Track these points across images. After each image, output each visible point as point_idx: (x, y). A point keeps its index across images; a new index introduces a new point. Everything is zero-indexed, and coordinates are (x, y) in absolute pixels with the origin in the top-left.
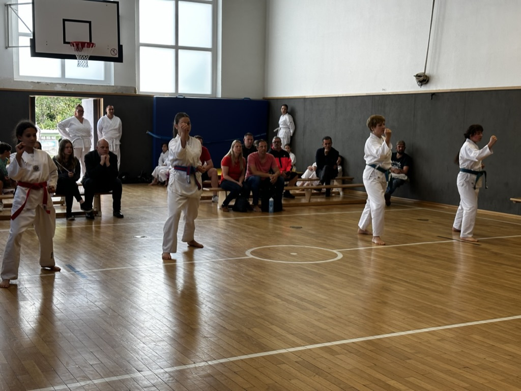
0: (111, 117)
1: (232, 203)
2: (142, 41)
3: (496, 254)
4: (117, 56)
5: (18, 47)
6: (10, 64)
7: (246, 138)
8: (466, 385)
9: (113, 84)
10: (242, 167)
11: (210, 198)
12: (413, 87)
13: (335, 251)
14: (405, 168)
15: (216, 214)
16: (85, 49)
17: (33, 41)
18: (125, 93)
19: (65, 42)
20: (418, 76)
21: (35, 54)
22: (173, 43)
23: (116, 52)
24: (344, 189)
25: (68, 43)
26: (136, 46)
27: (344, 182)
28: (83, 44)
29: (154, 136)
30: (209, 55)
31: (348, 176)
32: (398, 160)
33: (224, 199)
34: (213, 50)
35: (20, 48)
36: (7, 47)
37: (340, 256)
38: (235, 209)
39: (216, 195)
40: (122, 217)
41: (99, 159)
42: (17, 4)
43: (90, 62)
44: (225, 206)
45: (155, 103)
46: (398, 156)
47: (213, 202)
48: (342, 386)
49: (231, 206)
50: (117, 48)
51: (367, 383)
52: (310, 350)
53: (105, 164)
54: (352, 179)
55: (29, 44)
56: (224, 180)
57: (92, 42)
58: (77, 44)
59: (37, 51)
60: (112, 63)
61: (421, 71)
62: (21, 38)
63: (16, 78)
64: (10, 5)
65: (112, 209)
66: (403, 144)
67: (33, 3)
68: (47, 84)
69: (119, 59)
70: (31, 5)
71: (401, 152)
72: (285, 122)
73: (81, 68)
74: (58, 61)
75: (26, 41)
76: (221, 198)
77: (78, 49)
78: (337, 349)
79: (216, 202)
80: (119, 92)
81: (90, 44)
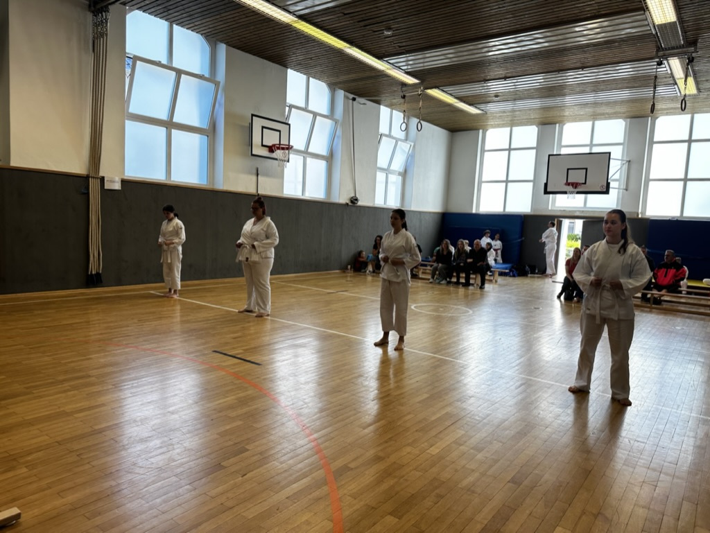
2: (654, 177)
4: (605, 190)
17: (546, 185)
19: (566, 183)
21: (546, 192)
22: (682, 177)
26: (642, 182)
45: (649, 224)
50: (605, 185)
59: (549, 190)
63: (550, 208)
67: (549, 160)
68: (570, 211)
69: (606, 192)
74: (583, 196)
81: (584, 184)
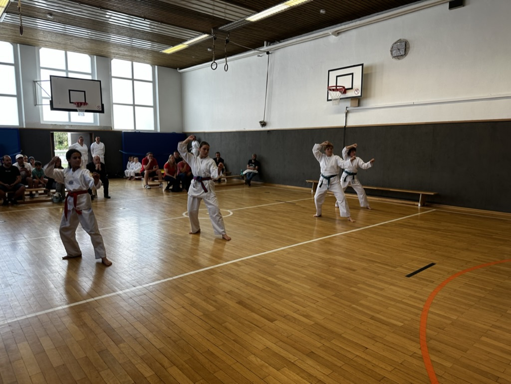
0: (98, 143)
1: (171, 188)
2: (114, 102)
3: (303, 208)
5: (42, 105)
6: (38, 115)
7: (174, 153)
8: (305, 276)
9: (99, 125)
10: (176, 169)
11: (158, 185)
12: (259, 128)
13: (228, 211)
14: (256, 167)
15: (162, 194)
16: (83, 106)
17: (51, 102)
18: (106, 129)
19: (70, 102)
20: (261, 122)
21: (52, 108)
22: (132, 103)
23: (100, 107)
24: (227, 178)
25: (72, 103)
26: (111, 104)
27: (227, 175)
28: (81, 104)
29: (123, 152)
30: (152, 109)
31: (228, 171)
32: (253, 163)
33: (166, 185)
34: (154, 107)
35: (43, 106)
36: (35, 105)
37: (231, 213)
38: (173, 190)
39: (161, 184)
40: (109, 198)
41: (95, 167)
42: (40, 81)
43: (86, 114)
44: (167, 189)
45: (123, 135)
46: (253, 161)
47: (160, 187)
48: (246, 283)
49: (170, 189)
50: (101, 106)
51: (258, 280)
52: (226, 265)
53: (98, 169)
54: (231, 173)
55: (49, 103)
56: (166, 176)
57: (87, 102)
58: (78, 103)
59: (54, 107)
60: (98, 114)
61: (262, 120)
62: (44, 100)
63: (42, 122)
64: (37, 81)
65: (103, 193)
66: (255, 156)
67: (51, 80)
68: (61, 125)
69: (102, 111)
70: (49, 82)
71: (255, 160)
72: (195, 145)
73: (80, 116)
74: (67, 113)
75: (47, 102)
76: (165, 185)
77: (78, 106)
78: (240, 263)
79: (162, 188)
80: (103, 129)
81: (85, 104)
